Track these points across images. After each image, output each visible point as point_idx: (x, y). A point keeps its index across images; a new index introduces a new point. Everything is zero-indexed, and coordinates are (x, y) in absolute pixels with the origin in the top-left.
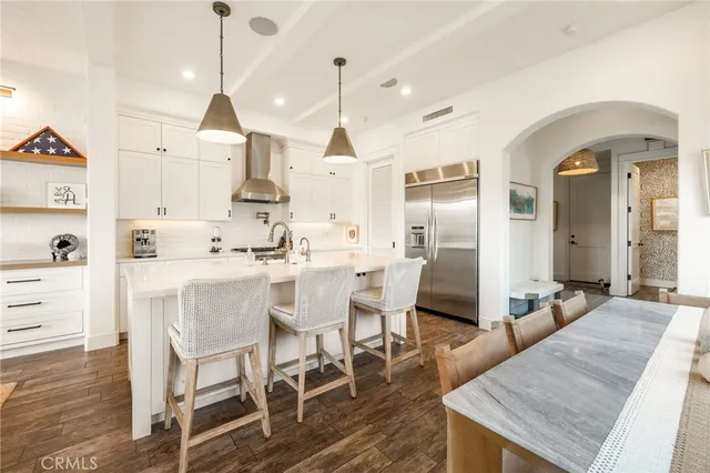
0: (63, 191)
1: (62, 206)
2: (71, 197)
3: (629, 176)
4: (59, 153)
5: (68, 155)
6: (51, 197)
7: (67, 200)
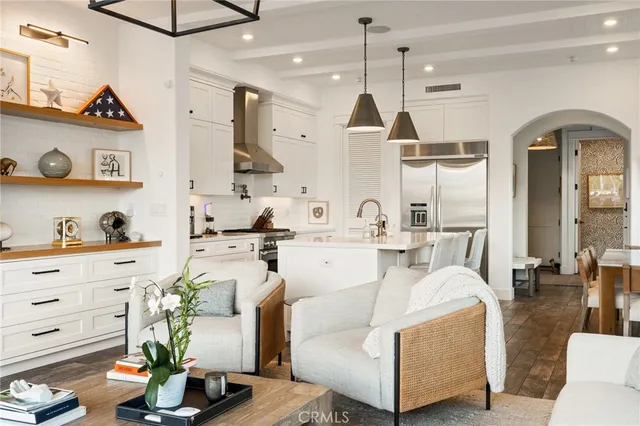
0: (108, 160)
1: (107, 178)
2: (116, 168)
3: (576, 153)
4: (116, 117)
5: (122, 119)
6: (98, 168)
7: (113, 170)
